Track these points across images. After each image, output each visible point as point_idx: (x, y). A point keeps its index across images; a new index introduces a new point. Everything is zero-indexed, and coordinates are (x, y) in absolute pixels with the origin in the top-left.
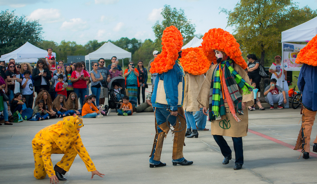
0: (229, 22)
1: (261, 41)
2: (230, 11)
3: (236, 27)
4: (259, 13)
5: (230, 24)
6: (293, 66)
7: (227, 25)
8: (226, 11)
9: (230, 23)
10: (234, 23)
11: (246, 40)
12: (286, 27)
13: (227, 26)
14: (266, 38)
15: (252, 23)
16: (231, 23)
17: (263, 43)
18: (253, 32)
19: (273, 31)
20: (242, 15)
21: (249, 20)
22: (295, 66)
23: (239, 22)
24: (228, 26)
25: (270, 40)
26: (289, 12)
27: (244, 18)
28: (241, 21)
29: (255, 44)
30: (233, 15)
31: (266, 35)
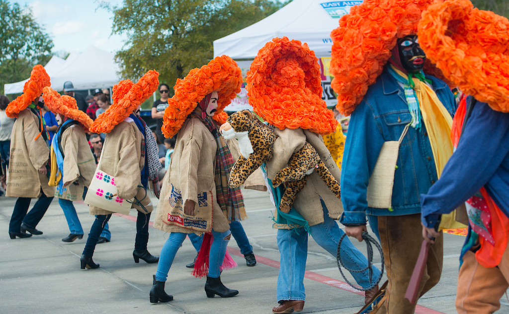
0: (114, 26)
1: (176, 60)
2: (115, 6)
3: (128, 34)
4: (169, 9)
5: (117, 31)
6: (241, 103)
7: (111, 31)
8: (107, 7)
9: (116, 28)
10: (124, 29)
11: (148, 60)
12: (221, 32)
13: (112, 34)
14: (186, 54)
15: (158, 27)
16: (119, 29)
17: (181, 62)
18: (161, 43)
19: (198, 41)
20: (138, 12)
21: (152, 22)
22: (245, 102)
23: (133, 25)
24: (114, 34)
25: (193, 58)
26: (226, 5)
27: (142, 18)
28: (137, 25)
29: (166, 65)
30: (121, 14)
31: (185, 49)
